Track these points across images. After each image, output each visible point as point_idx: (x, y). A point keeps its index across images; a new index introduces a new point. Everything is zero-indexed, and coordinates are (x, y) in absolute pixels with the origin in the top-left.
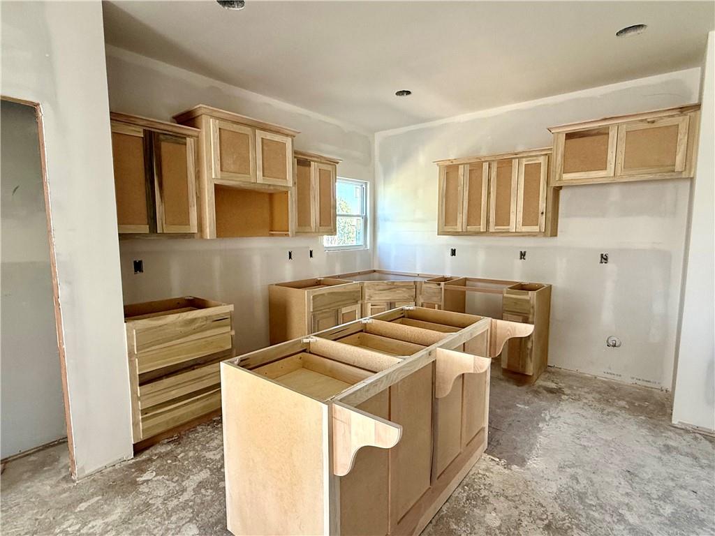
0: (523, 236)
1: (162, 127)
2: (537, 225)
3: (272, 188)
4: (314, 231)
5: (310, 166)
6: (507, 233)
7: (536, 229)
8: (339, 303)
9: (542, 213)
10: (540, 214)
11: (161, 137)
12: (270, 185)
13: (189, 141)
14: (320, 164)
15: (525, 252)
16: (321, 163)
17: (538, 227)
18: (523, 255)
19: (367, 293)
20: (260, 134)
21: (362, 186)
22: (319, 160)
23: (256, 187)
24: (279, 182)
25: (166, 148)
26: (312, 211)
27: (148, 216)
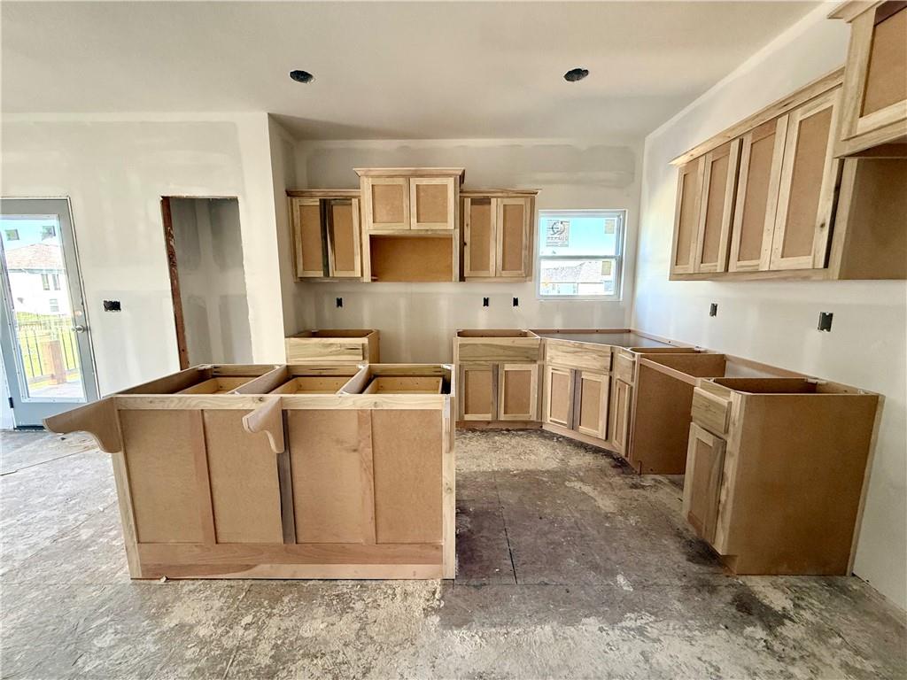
0: (785, 279)
1: (334, 194)
2: (810, 254)
3: (429, 233)
4: (494, 275)
5: (490, 203)
6: (754, 275)
7: (804, 262)
8: (502, 358)
9: (823, 226)
10: (817, 229)
11: (333, 202)
12: (427, 230)
13: (355, 201)
14: (505, 200)
15: (831, 315)
16: (508, 197)
17: (811, 258)
18: (826, 322)
19: (550, 353)
20: (414, 182)
21: (619, 216)
22: (506, 195)
23: (412, 233)
24: (438, 226)
25: (337, 211)
26: (492, 254)
27: (324, 265)
